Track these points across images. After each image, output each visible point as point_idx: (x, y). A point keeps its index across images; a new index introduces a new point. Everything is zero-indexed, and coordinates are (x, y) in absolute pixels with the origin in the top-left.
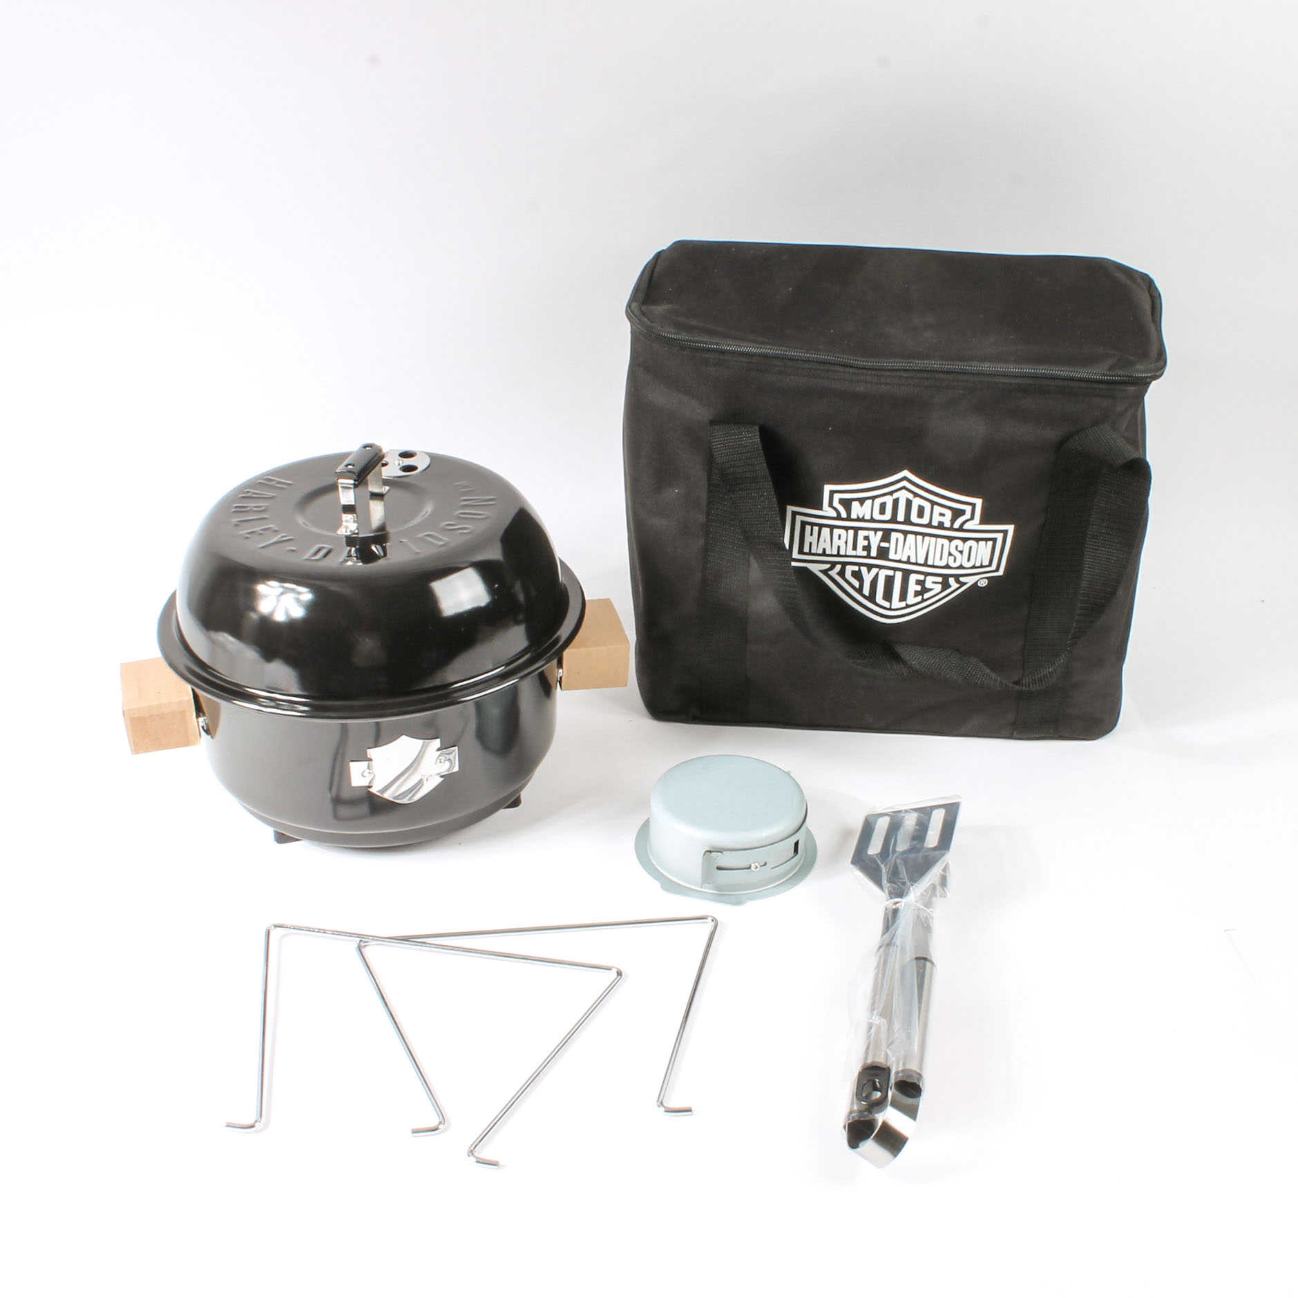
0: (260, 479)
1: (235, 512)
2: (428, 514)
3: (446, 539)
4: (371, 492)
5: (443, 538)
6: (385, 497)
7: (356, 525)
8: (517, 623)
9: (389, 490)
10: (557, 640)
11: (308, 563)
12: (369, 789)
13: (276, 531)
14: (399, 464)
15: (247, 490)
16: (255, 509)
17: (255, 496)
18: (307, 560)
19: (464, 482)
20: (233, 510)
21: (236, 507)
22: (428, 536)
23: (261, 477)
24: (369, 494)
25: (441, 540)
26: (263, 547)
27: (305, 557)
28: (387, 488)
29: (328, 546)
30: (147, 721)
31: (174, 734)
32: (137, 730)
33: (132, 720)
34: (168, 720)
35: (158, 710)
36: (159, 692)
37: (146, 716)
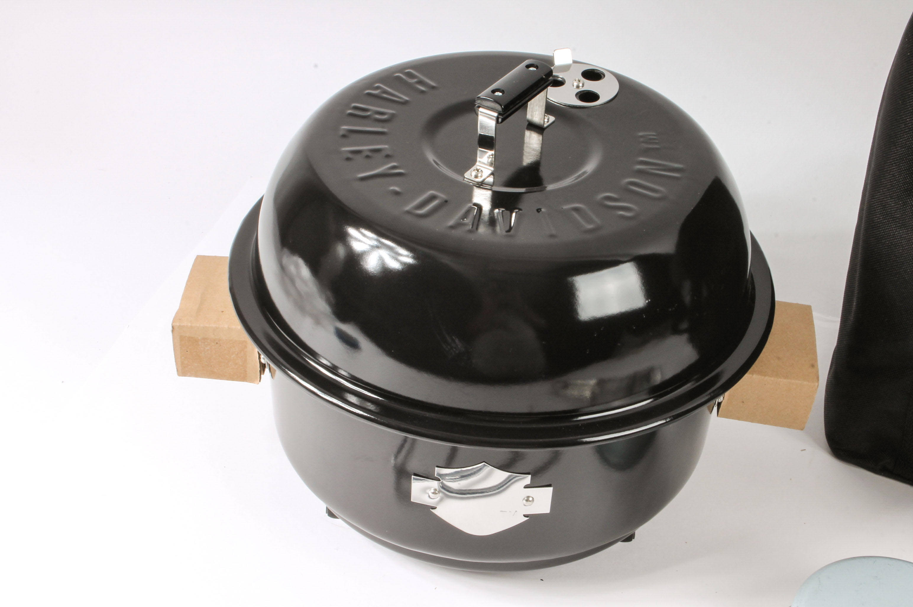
0: (400, 71)
1: (351, 115)
2: (585, 176)
3: (598, 221)
4: (528, 121)
5: (594, 217)
6: (545, 132)
7: (492, 169)
8: (676, 331)
9: (553, 122)
10: (717, 378)
11: (409, 218)
12: (432, 510)
13: (388, 156)
14: (578, 87)
15: (377, 85)
16: (378, 116)
17: (385, 95)
18: (408, 212)
19: (651, 134)
20: (350, 111)
21: (356, 108)
22: (576, 210)
23: (402, 68)
24: (527, 123)
25: (589, 221)
26: (363, 179)
27: (407, 208)
28: (552, 119)
29: (443, 196)
30: (200, 343)
31: (230, 365)
32: (187, 351)
33: (182, 338)
34: (225, 348)
35: (214, 334)
36: (222, 311)
37: (200, 338)
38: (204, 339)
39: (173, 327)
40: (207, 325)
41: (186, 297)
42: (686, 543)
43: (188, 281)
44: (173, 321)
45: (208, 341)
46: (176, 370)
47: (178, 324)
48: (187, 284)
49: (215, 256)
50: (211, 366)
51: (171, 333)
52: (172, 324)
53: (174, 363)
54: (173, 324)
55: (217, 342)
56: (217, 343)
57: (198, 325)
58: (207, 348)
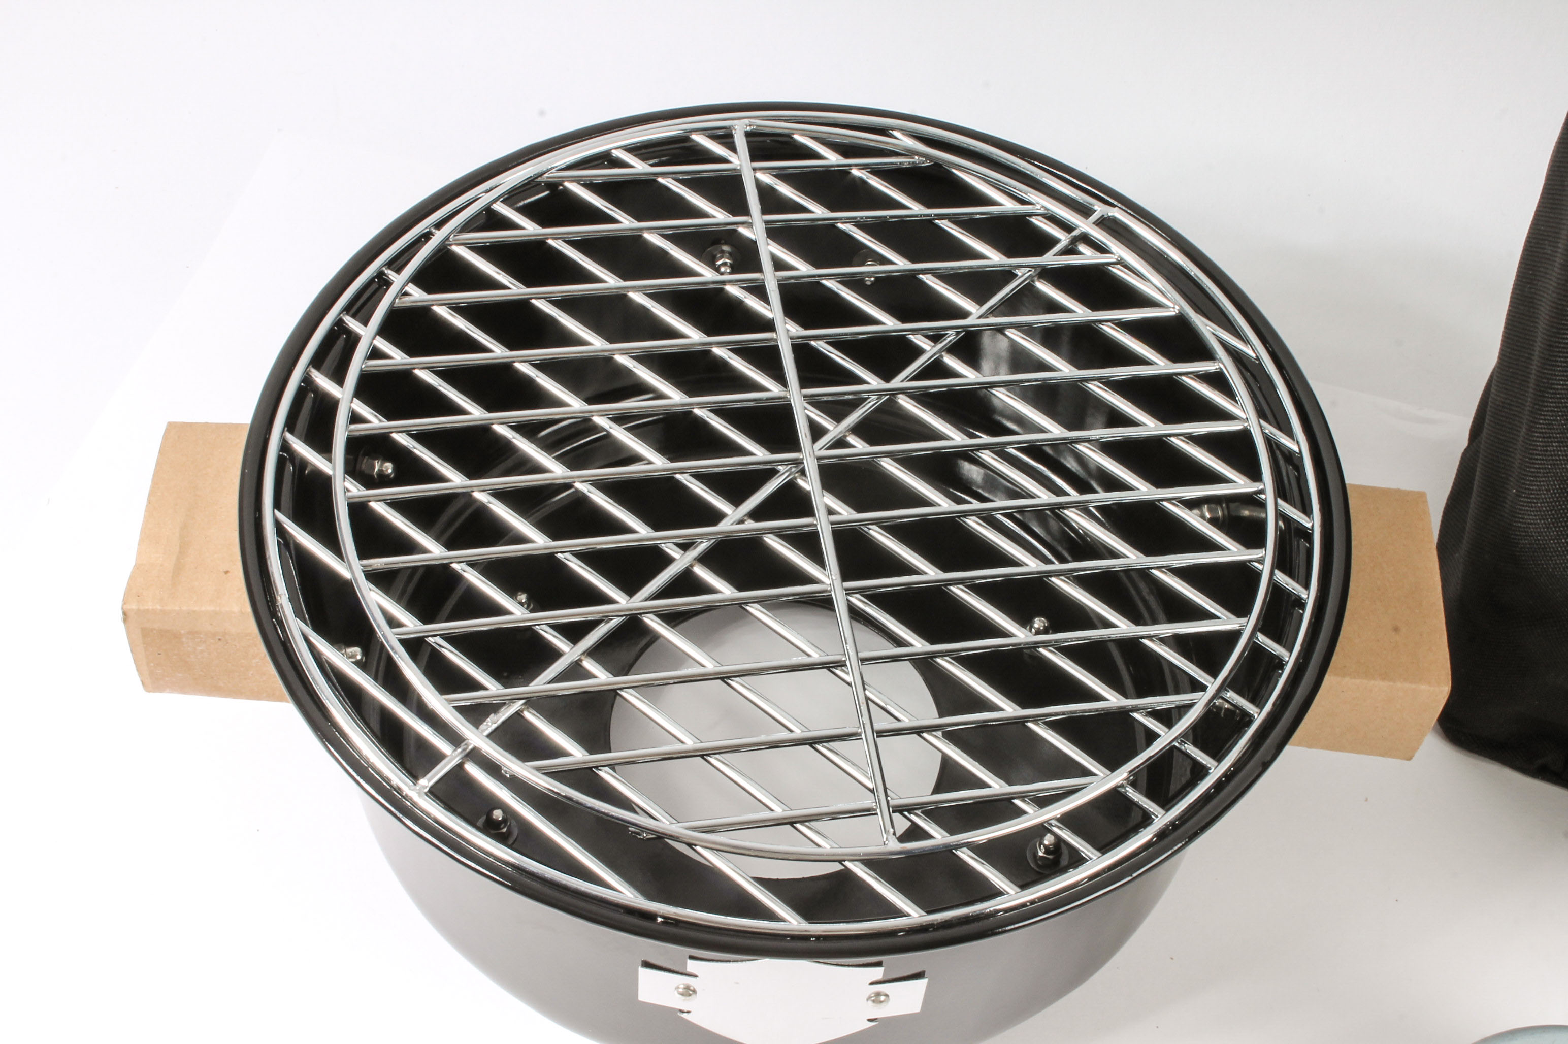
30: (184, 640)
31: (250, 675)
32: (159, 654)
33: (146, 633)
34: (238, 647)
35: (211, 624)
36: (225, 570)
37: (182, 632)
38: (193, 633)
39: (125, 614)
40: (196, 609)
41: (149, 536)
42: (1172, 959)
43: (152, 493)
44: (125, 602)
45: (202, 636)
46: (141, 683)
47: (133, 606)
48: (149, 502)
49: (207, 424)
50: (212, 678)
51: (122, 625)
52: (122, 609)
53: (136, 673)
54: (125, 607)
55: (220, 637)
56: (220, 640)
57: (177, 608)
58: (200, 648)
